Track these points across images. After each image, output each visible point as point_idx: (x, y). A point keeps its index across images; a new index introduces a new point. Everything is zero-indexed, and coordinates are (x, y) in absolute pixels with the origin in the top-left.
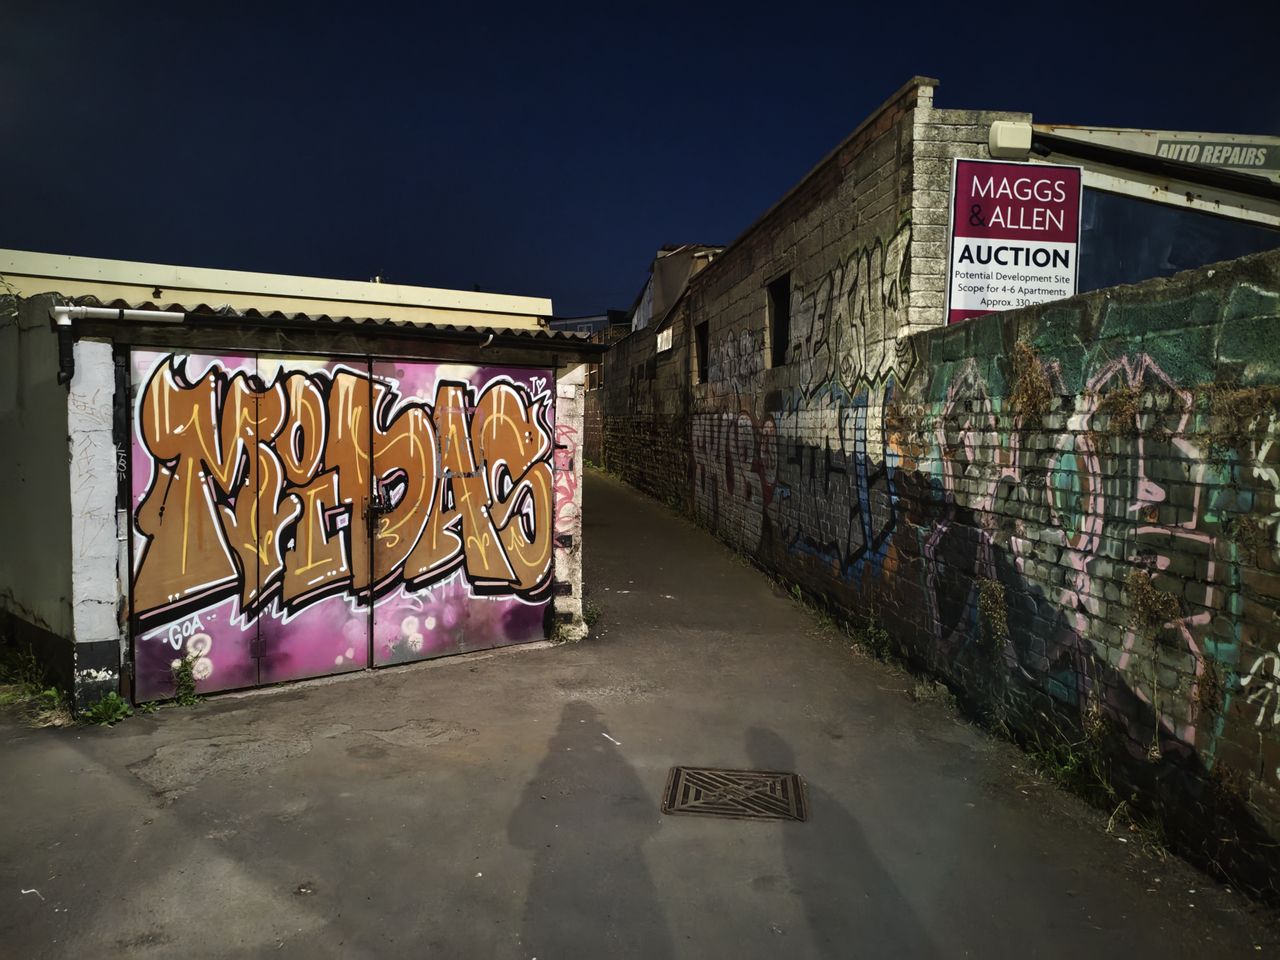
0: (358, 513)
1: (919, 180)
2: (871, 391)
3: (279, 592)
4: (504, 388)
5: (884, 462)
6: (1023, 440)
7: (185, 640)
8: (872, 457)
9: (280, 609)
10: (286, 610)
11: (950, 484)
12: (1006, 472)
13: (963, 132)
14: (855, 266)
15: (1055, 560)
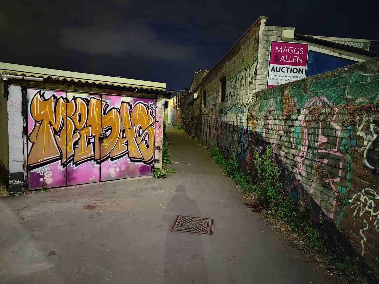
0: (97, 138)
1: (260, 47)
2: (245, 108)
3: (73, 159)
4: (141, 104)
5: (247, 129)
6: (285, 123)
7: (44, 173)
8: (244, 127)
9: (73, 164)
10: (75, 165)
11: (264, 135)
12: (280, 132)
13: (274, 33)
14: (242, 73)
15: (292, 159)
